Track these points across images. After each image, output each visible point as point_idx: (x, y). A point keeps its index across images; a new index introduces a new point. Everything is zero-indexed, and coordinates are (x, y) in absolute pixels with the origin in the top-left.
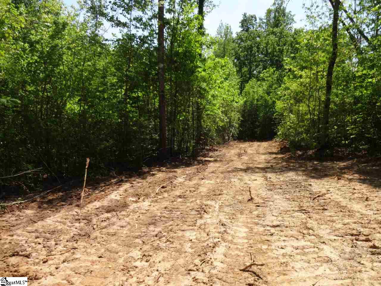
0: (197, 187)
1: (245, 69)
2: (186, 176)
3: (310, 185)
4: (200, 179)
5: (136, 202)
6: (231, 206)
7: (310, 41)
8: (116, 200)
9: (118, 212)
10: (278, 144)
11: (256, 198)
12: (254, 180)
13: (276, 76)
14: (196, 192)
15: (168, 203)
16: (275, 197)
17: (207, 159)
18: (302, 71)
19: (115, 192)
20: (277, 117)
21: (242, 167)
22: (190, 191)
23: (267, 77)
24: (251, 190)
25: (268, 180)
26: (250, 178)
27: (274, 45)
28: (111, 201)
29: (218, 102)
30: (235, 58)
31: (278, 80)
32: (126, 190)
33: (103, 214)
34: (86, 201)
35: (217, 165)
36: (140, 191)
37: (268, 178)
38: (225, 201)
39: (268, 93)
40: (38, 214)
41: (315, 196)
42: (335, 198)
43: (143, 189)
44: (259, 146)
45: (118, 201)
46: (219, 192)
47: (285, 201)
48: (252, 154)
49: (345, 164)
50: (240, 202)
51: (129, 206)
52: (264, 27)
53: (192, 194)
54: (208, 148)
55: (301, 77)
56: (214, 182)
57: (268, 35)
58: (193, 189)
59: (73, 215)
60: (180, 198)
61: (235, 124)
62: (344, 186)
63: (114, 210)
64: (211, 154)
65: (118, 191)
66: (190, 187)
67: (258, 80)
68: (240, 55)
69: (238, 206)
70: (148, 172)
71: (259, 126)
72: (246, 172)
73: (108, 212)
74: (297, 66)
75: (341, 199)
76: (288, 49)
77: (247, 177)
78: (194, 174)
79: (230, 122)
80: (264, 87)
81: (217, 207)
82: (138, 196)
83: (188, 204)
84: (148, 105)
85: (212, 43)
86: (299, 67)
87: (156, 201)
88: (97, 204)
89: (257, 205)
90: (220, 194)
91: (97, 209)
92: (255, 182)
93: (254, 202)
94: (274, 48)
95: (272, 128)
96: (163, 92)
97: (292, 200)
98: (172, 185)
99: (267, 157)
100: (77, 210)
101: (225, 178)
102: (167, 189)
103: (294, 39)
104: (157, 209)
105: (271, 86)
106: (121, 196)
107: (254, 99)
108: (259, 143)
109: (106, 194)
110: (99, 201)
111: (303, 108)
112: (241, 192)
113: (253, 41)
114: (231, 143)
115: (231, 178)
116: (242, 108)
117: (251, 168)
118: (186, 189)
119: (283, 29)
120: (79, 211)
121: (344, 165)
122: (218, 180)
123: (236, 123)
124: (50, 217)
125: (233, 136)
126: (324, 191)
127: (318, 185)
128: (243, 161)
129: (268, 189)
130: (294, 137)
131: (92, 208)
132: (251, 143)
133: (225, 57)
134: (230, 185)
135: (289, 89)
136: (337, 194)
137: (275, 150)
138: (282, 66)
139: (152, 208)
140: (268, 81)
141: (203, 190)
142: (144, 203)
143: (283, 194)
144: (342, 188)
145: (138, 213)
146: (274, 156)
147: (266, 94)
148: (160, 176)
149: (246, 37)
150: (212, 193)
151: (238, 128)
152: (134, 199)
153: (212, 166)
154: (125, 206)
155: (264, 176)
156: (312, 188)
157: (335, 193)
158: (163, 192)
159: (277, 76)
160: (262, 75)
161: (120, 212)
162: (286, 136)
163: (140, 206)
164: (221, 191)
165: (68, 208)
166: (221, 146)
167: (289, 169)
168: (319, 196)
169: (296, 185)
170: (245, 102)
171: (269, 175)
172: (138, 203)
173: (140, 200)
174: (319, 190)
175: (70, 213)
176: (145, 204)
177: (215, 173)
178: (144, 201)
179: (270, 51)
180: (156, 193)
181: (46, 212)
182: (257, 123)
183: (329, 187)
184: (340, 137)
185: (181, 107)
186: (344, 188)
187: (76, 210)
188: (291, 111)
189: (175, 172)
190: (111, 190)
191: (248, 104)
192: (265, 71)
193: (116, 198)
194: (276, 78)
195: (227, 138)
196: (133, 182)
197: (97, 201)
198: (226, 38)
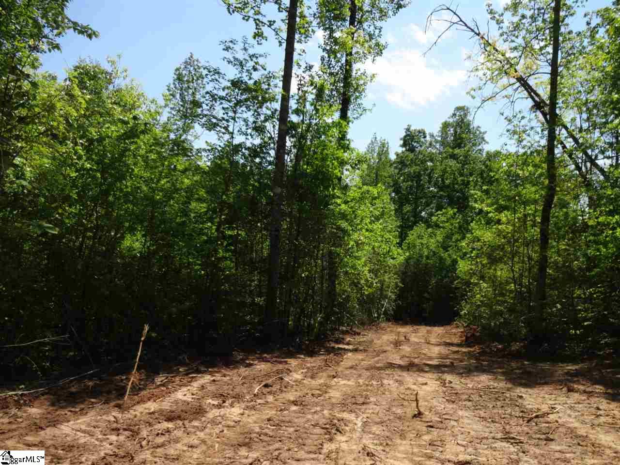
0: (325, 389)
1: (407, 208)
2: (306, 370)
3: (521, 397)
4: (329, 376)
5: (219, 406)
6: (384, 424)
7: (512, 168)
8: (185, 401)
9: (186, 422)
10: (462, 330)
11: (427, 413)
12: (423, 384)
13: (458, 221)
14: (322, 398)
15: (274, 412)
16: (460, 413)
17: (341, 346)
18: (501, 212)
19: (185, 389)
20: (459, 285)
21: (401, 363)
22: (313, 395)
23: (443, 222)
24: (418, 399)
25: (447, 385)
26: (417, 380)
27: (454, 174)
28: (176, 402)
29: (364, 255)
30: (394, 191)
31: (460, 227)
32: (203, 386)
33: (159, 423)
34: (133, 400)
35: (360, 356)
36: (225, 389)
37: (447, 381)
38: (373, 415)
39: (446, 249)
40: (49, 416)
41: (530, 416)
42: (567, 422)
43: (231, 387)
44: (428, 332)
45: (188, 404)
46: (361, 400)
47: (478, 421)
48: (418, 343)
49: (577, 367)
50: (400, 418)
51: (206, 412)
52: (438, 147)
53: (317, 400)
54: (344, 328)
55: (499, 222)
56: (353, 384)
57: (446, 158)
58: (318, 392)
59: (109, 421)
60: (295, 405)
61: (390, 294)
62: (579, 403)
63: (179, 418)
64: (348, 339)
65: (189, 388)
66: (312, 390)
67: (429, 226)
68: (400, 187)
69: (396, 424)
70: (243, 360)
71: (429, 300)
72: (408, 370)
73: (169, 419)
74: (492, 205)
75: (576, 425)
76: (477, 181)
77: (409, 379)
78: (320, 368)
79: (381, 289)
80: (438, 238)
81: (360, 424)
82: (223, 397)
83: (310, 416)
84: (252, 252)
85: (359, 161)
86: (495, 206)
87: (253, 408)
88: (152, 406)
89: (429, 424)
90: (363, 403)
91: (150, 414)
92: (424, 387)
93: (424, 419)
94: (455, 179)
95: (451, 303)
96: (277, 230)
97: (490, 420)
98: (281, 383)
99: (444, 350)
100: (116, 413)
101: (372, 377)
102: (274, 389)
103: (487, 166)
104: (253, 421)
105: (448, 237)
106: (194, 396)
107: (421, 256)
108: (429, 328)
109: (168, 391)
110: (155, 401)
111: (502, 272)
112: (401, 401)
113: (421, 165)
114: (383, 325)
115: (384, 378)
116: (402, 269)
117: (417, 365)
118: (305, 391)
119: (468, 151)
120: (119, 416)
121: (576, 370)
122: (361, 381)
123: (391, 292)
124: (69, 421)
125: (385, 313)
126: (545, 408)
127: (534, 398)
128: (403, 353)
129: (447, 400)
130: (488, 319)
131: (142, 413)
132: (416, 327)
133: (379, 185)
134: (382, 389)
135: (479, 240)
136: (570, 416)
137: (456, 340)
138: (467, 207)
139: (245, 419)
140: (443, 228)
141: (335, 395)
142: (233, 409)
143: (474, 410)
144: (576, 405)
145: (220, 426)
146: (455, 349)
147: (441, 249)
148: (262, 367)
149: (411, 160)
150: (349, 401)
151: (395, 301)
152: (216, 403)
153: (350, 358)
154: (199, 412)
155: (439, 379)
156: (525, 403)
157: (565, 412)
158: (265, 393)
159: (460, 222)
160: (434, 218)
161: (190, 422)
162: (475, 317)
163: (225, 414)
164: (366, 397)
165: (102, 409)
166: (365, 327)
167: (481, 370)
168: (537, 417)
169: (497, 396)
170: (407, 260)
171: (448, 377)
172: (222, 409)
173: (226, 404)
174: (537, 406)
175: (104, 417)
176: (234, 412)
177: (355, 369)
178: (232, 405)
179: (447, 182)
180: (255, 395)
181: (63, 413)
182: (426, 295)
183: (554, 402)
184: (566, 323)
185: (303, 258)
186: (580, 406)
187: (114, 414)
188: (482, 278)
189: (286, 362)
190: (177, 385)
191: (412, 262)
192: (439, 212)
193: (185, 398)
194: (457, 225)
195: (376, 315)
196: (217, 375)
197: (152, 400)
198: (380, 159)
